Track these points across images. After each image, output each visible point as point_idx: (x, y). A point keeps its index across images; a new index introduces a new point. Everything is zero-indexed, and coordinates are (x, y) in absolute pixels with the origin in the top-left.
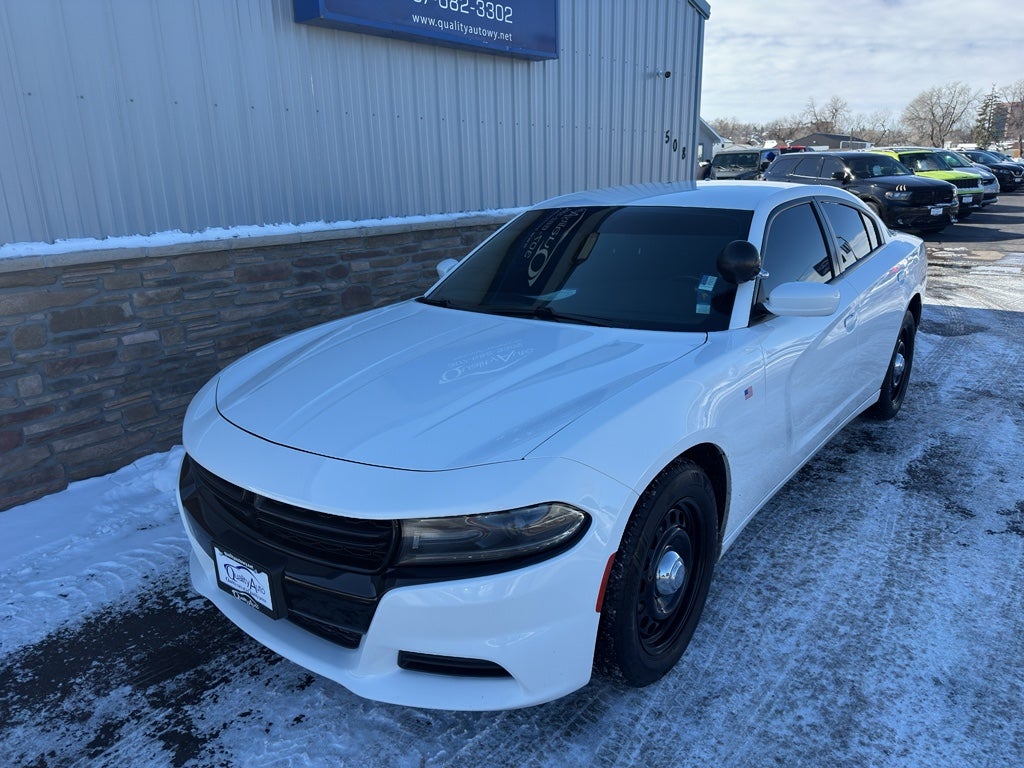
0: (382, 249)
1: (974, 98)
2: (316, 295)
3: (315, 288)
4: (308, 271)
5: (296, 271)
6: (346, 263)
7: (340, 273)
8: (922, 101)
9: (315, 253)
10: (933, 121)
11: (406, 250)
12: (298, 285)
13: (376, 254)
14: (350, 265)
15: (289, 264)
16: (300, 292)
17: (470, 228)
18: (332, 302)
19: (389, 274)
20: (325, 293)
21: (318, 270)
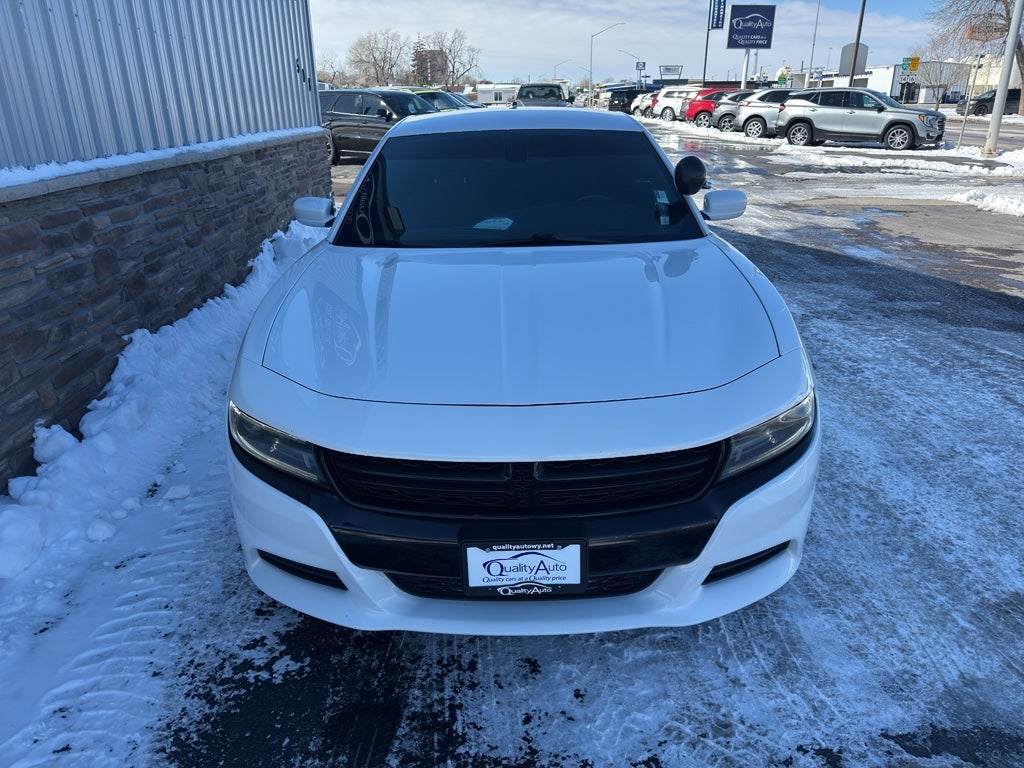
0: (117, 197)
1: (405, 45)
2: (67, 266)
3: (66, 256)
4: (54, 233)
5: (44, 234)
6: (87, 219)
7: (85, 233)
8: (361, 44)
9: (60, 208)
10: (375, 64)
11: (139, 197)
12: (49, 255)
13: (116, 204)
14: (91, 220)
15: (38, 226)
16: (54, 263)
17: (185, 167)
18: (86, 274)
19: (129, 228)
20: (79, 262)
21: (67, 231)
